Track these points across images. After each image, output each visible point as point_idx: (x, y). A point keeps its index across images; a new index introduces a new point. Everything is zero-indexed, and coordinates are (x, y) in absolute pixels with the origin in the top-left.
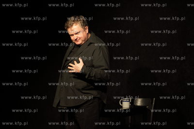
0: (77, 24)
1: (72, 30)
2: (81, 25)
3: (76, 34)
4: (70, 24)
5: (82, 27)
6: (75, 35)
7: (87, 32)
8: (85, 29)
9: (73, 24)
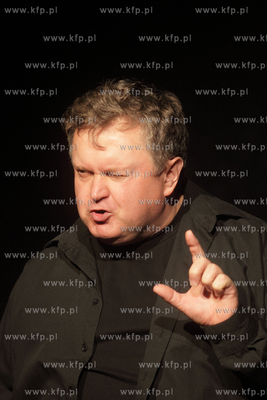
0: (132, 124)
1: (101, 148)
2: (155, 140)
3: (108, 173)
4: (98, 114)
5: (155, 153)
6: (98, 177)
7: (169, 190)
8: (162, 171)
9: (114, 116)
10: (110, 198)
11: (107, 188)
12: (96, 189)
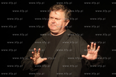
10: (56, 23)
11: (55, 21)
12: (53, 21)
